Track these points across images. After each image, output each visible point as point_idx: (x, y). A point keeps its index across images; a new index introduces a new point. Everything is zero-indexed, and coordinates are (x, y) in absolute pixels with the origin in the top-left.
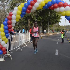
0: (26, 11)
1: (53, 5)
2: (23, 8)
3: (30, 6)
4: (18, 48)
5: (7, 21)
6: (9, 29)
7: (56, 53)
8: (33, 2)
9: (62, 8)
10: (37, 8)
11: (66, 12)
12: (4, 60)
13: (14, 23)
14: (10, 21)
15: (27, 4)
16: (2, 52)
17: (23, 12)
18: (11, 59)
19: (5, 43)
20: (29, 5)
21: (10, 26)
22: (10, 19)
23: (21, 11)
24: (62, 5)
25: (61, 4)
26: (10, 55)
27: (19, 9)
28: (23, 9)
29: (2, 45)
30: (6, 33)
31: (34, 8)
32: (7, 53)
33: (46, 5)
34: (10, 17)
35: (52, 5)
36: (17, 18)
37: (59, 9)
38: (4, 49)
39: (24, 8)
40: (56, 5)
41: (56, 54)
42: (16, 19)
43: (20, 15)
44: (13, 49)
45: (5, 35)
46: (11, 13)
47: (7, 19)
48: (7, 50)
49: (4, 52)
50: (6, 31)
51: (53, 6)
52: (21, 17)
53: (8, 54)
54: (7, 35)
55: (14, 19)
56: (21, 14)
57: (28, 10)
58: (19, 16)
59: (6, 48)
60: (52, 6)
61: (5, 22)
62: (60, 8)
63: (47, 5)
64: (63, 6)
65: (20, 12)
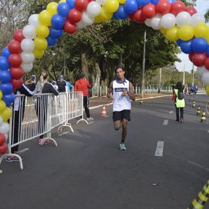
0: (63, 28)
1: (142, 9)
2: (54, 17)
3: (75, 13)
4: (45, 135)
5: (7, 57)
6: (15, 80)
7: (156, 152)
8: (82, 1)
9: (169, 18)
11: (179, 28)
12: (1, 171)
13: (29, 63)
14: (15, 57)
15: (64, 7)
17: (55, 31)
18: (22, 167)
19: (4, 121)
20: (70, 8)
21: (16, 70)
22: (18, 51)
23: (49, 27)
24: (169, 10)
25: (165, 5)
26: (18, 156)
27: (41, 21)
28: (53, 21)
30: (5, 92)
31: (87, 19)
32: (10, 150)
33: (122, 9)
34: (15, 45)
35: (139, 9)
36: (36, 49)
37: (159, 19)
39: (58, 19)
40: (151, 8)
41: (156, 155)
42: (33, 52)
43: (47, 38)
44: (29, 139)
45: (3, 99)
46: (20, 34)
47: (7, 52)
48: (10, 142)
49: (1, 148)
50: (5, 86)
51: (142, 13)
52: (49, 44)
53: (11, 154)
54: (7, 96)
55: (28, 52)
56: (49, 35)
57: (69, 25)
58: (43, 43)
59: (6, 136)
60: (140, 12)
61: (3, 61)
62: (161, 18)
63: (124, 9)
64: (171, 11)
65: (45, 30)
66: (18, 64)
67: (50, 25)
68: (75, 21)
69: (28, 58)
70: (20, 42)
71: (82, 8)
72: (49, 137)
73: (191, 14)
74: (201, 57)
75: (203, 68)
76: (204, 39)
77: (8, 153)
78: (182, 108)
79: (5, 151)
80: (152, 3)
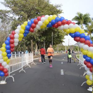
0: (29, 30)
2: (26, 26)
3: (34, 25)
4: (21, 69)
5: (9, 40)
6: (11, 49)
8: (36, 21)
9: (66, 25)
10: (41, 26)
12: (6, 83)
14: (12, 40)
15: (30, 23)
16: (4, 74)
17: (26, 31)
18: (14, 81)
19: (7, 64)
20: (32, 23)
21: (12, 45)
22: (13, 38)
25: (65, 21)
26: (12, 77)
27: (22, 28)
28: (26, 28)
29: (3, 67)
30: (8, 53)
31: (38, 27)
32: (9, 75)
33: (50, 24)
34: (12, 36)
36: (20, 37)
38: (5, 70)
40: (60, 23)
41: (61, 74)
42: (18, 38)
43: (23, 34)
44: (16, 70)
45: (7, 56)
46: (14, 32)
47: (9, 39)
48: (9, 72)
49: (6, 74)
50: (8, 51)
52: (24, 36)
54: (9, 55)
55: (17, 38)
57: (32, 29)
59: (8, 69)
60: (56, 24)
61: (7, 42)
62: (63, 26)
65: (23, 31)
66: (13, 43)
67: (25, 29)
68: (34, 27)
69: (17, 41)
70: (14, 35)
71: (36, 23)
72: (22, 70)
73: (74, 25)
74: (78, 38)
75: (79, 42)
76: (79, 32)
77: (8, 76)
78: (70, 58)
79: (8, 75)
80: (60, 21)
